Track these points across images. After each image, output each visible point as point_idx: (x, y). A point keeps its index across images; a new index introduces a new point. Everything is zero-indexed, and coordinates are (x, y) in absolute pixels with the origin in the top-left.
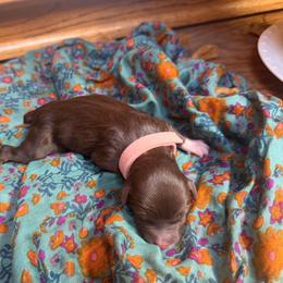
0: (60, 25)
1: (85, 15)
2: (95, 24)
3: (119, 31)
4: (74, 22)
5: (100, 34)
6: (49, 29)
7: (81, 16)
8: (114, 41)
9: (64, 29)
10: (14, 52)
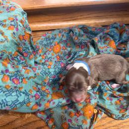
0: (79, 17)
1: (90, 14)
2: (94, 19)
3: (104, 22)
4: (85, 17)
5: (95, 23)
6: (73, 19)
7: (88, 15)
8: (101, 27)
9: (81, 19)
10: (58, 26)
